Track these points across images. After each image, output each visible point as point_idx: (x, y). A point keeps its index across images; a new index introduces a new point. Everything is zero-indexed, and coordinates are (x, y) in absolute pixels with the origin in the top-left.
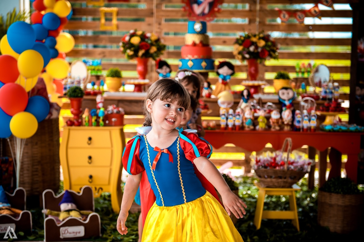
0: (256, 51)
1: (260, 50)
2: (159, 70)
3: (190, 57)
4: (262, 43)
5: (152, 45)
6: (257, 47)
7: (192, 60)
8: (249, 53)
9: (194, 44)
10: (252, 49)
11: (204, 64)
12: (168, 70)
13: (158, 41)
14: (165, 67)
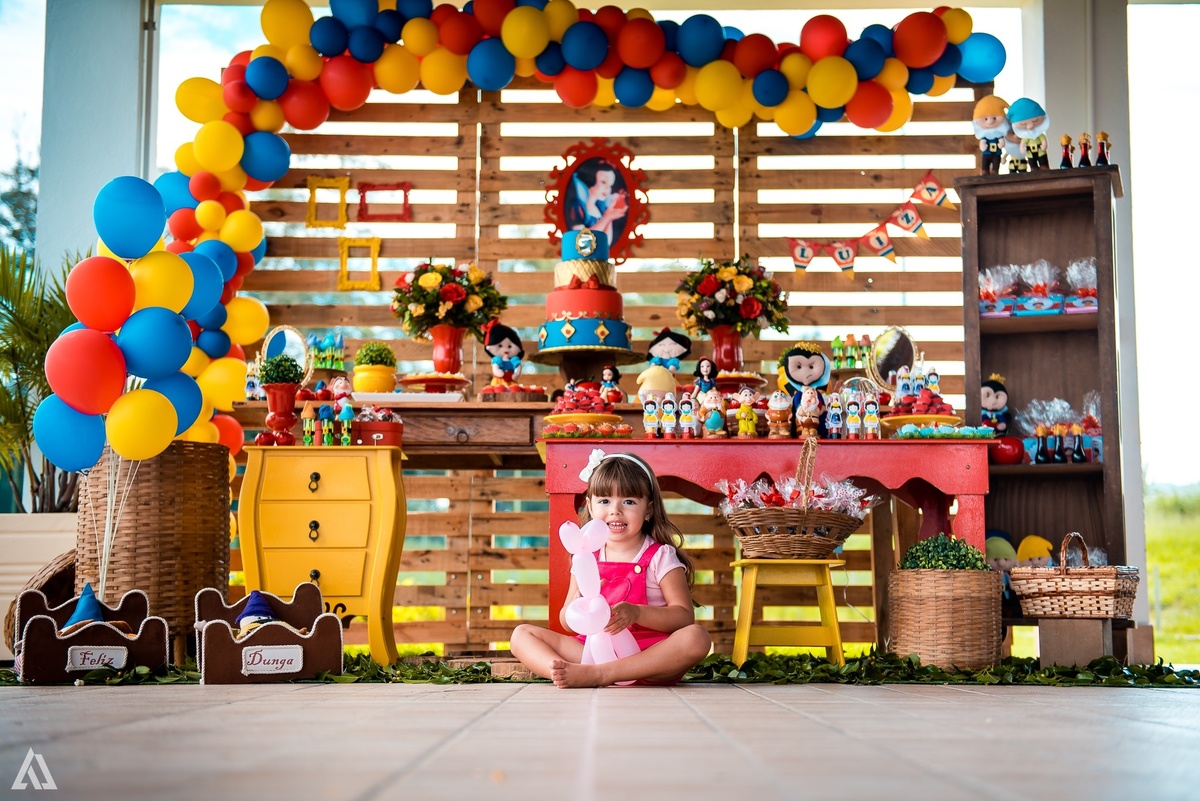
0: (732, 302)
1: (740, 300)
2: (492, 349)
3: (567, 314)
4: (745, 284)
5: (471, 290)
6: (733, 293)
7: (570, 322)
8: (714, 307)
9: (577, 284)
10: (721, 296)
11: (601, 330)
12: (515, 349)
13: (486, 283)
14: (506, 342)
